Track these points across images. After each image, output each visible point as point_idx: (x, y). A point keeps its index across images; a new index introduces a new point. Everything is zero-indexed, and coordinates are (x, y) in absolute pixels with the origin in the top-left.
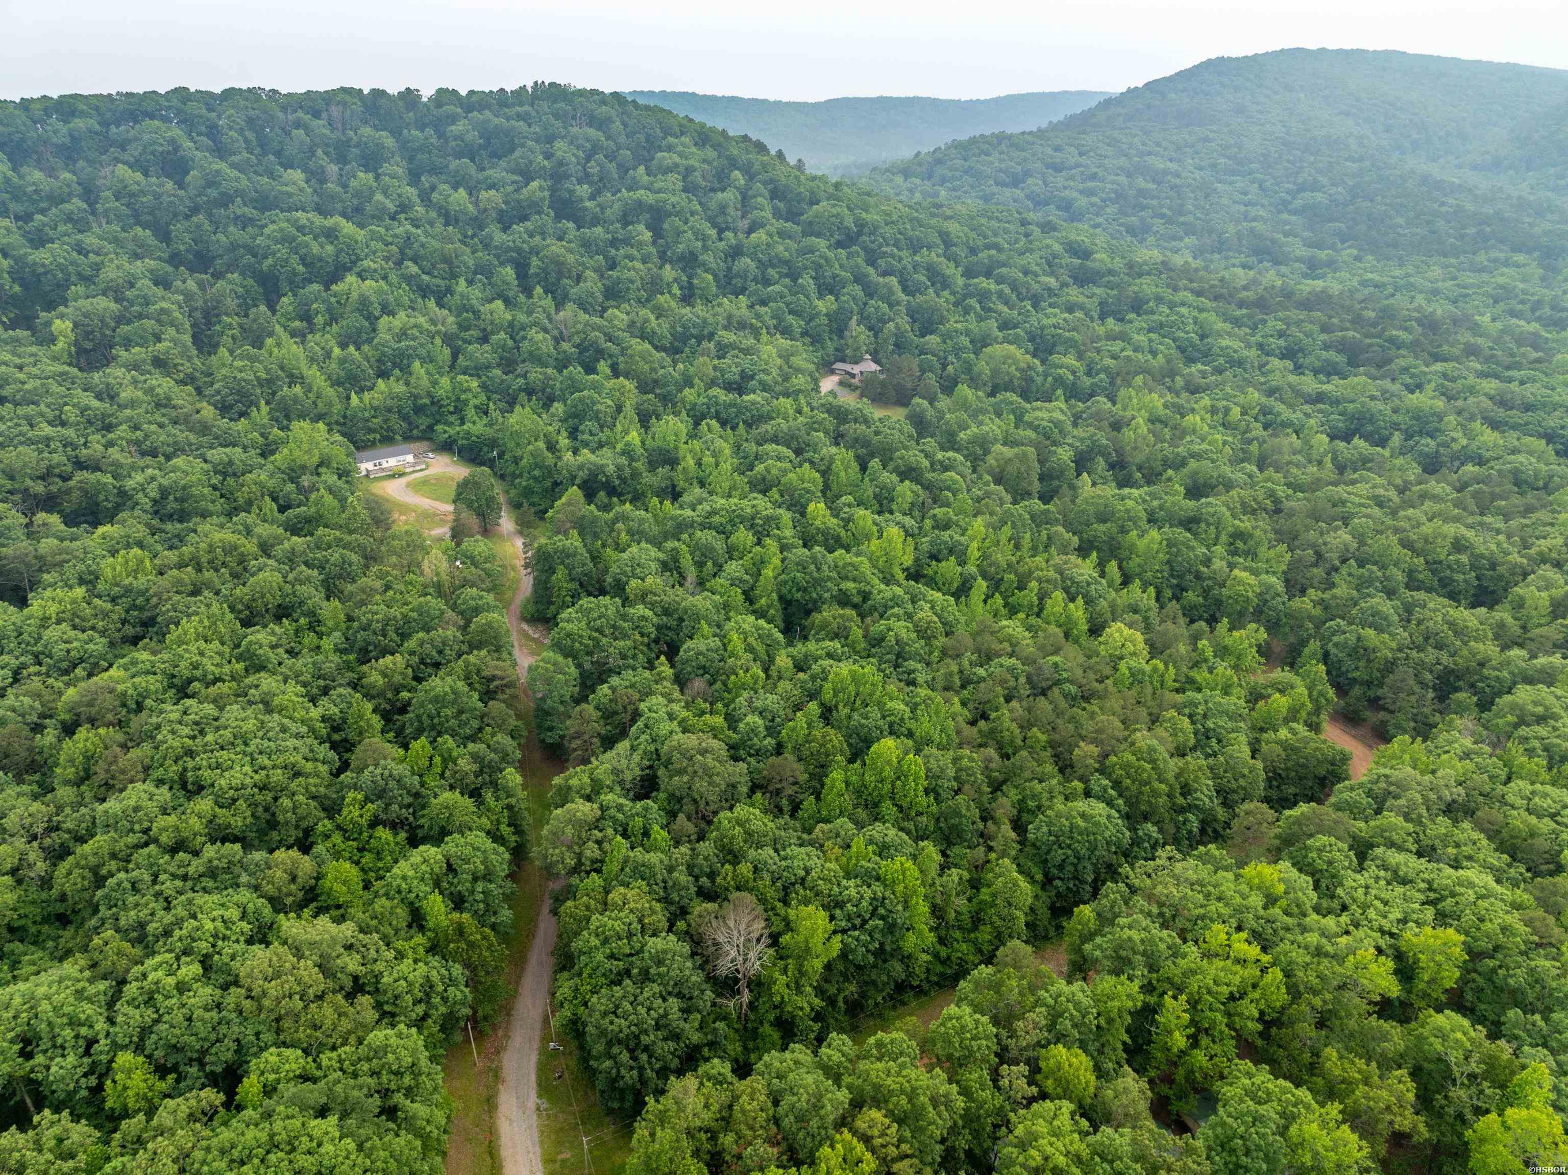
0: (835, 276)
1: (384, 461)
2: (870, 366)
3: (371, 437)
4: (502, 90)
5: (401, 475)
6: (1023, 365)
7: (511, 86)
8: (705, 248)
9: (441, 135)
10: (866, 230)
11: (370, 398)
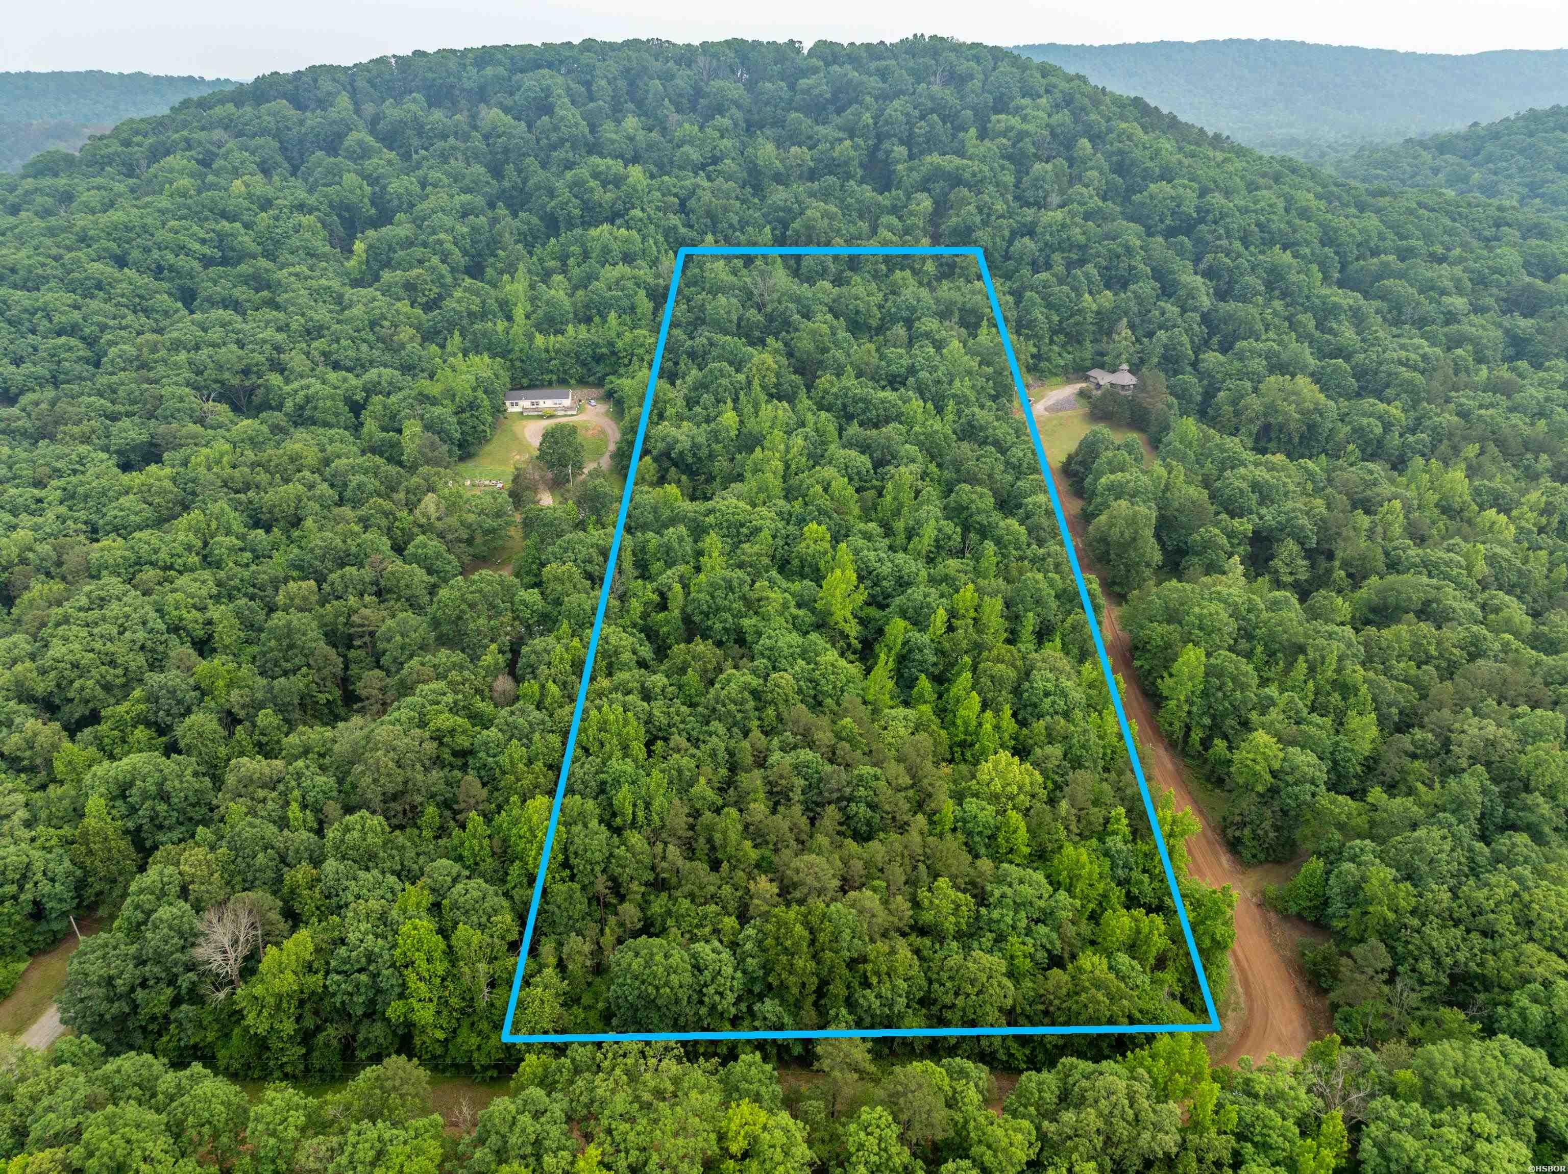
0: (1131, 268)
1: (541, 402)
2: (1125, 378)
3: (547, 377)
4: (882, 42)
5: (551, 417)
6: (1309, 405)
7: (891, 39)
8: (985, 223)
9: (792, 87)
10: (1210, 217)
11: (554, 341)
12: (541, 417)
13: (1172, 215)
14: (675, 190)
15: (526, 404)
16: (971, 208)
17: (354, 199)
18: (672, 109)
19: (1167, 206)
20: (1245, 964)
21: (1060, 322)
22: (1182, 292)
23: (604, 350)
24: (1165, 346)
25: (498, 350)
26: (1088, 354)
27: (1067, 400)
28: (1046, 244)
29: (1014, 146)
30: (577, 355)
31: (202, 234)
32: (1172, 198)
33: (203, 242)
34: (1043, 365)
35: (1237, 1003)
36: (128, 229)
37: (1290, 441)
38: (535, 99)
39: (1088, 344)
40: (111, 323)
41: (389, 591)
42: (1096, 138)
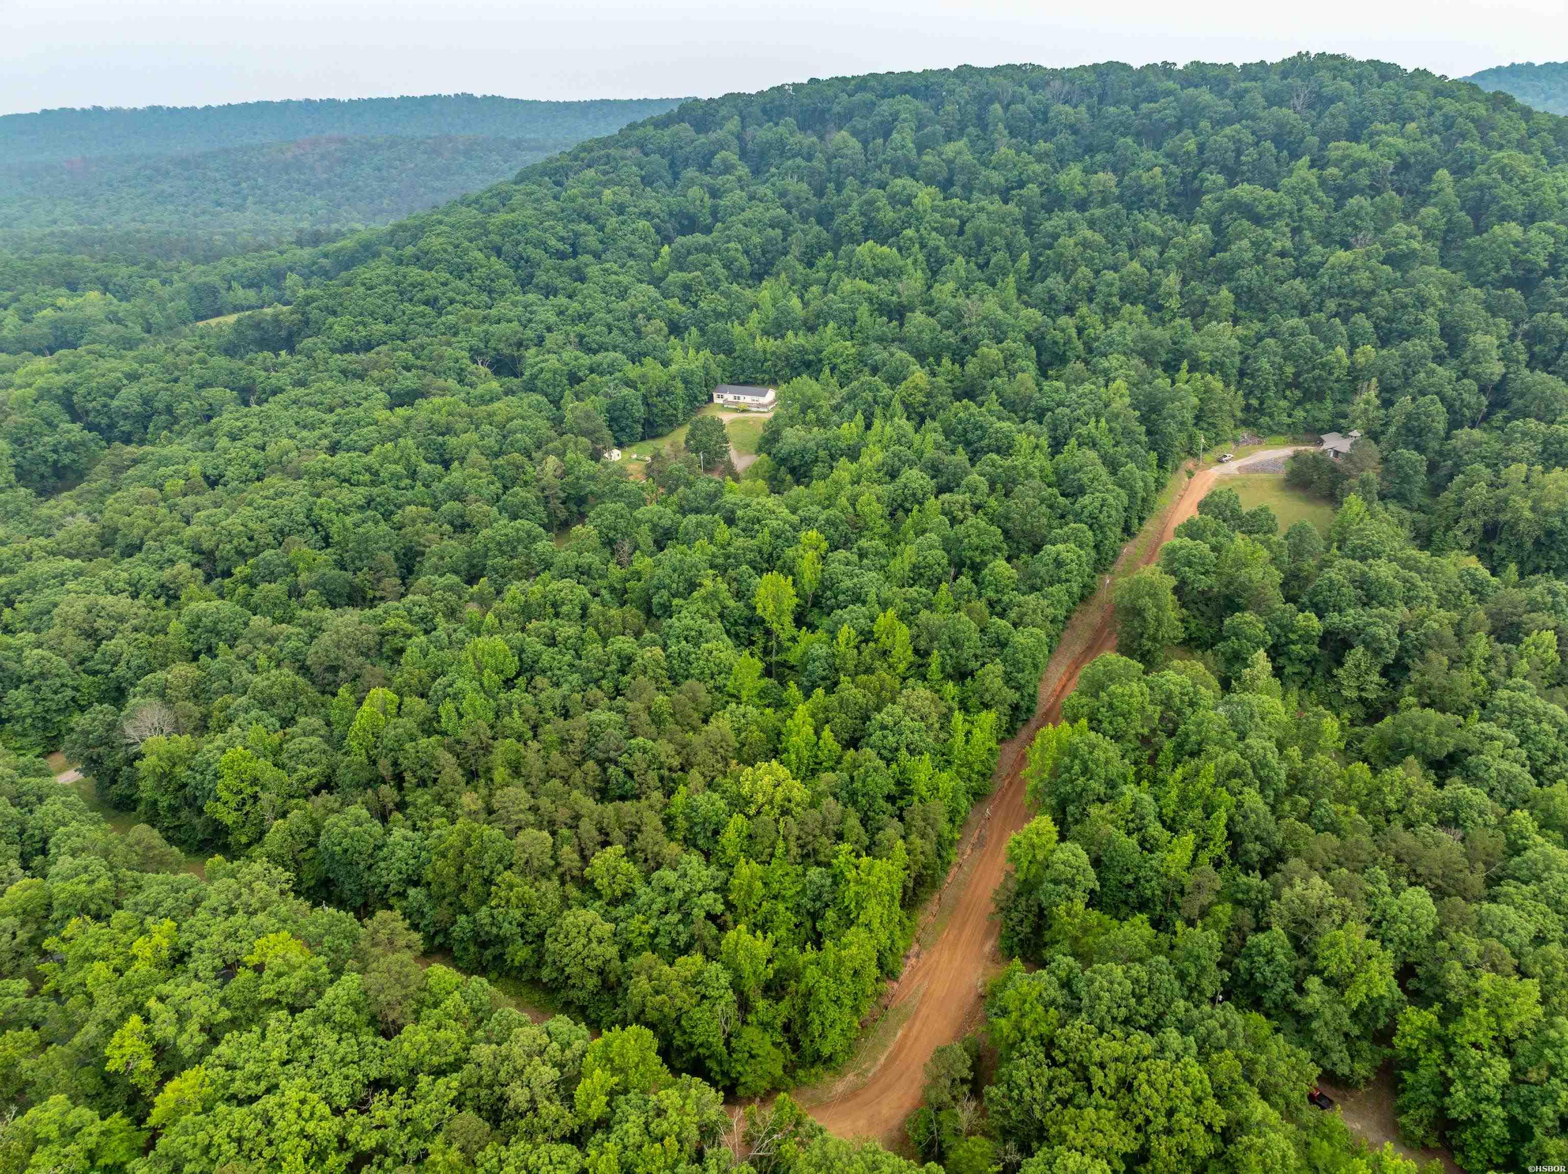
1: (742, 397)
5: (744, 411)
11: (772, 344)
12: (736, 410)
13: (1513, 262)
14: (958, 212)
15: (730, 397)
16: (1245, 243)
17: (692, 210)
18: (1006, 132)
19: (1508, 252)
20: (909, 1043)
21: (1297, 375)
22: (1468, 355)
23: (811, 357)
24: (1409, 416)
25: (724, 346)
26: (1325, 416)
27: (1275, 463)
28: (1322, 288)
29: (1345, 177)
30: (787, 358)
31: (563, 233)
32: (1517, 244)
33: (562, 239)
34: (1264, 420)
35: (867, 1070)
36: (514, 226)
37: (1520, 546)
38: (882, 123)
39: (1329, 403)
40: (458, 298)
41: (469, 526)
42: (1461, 170)
